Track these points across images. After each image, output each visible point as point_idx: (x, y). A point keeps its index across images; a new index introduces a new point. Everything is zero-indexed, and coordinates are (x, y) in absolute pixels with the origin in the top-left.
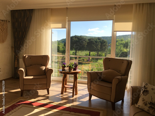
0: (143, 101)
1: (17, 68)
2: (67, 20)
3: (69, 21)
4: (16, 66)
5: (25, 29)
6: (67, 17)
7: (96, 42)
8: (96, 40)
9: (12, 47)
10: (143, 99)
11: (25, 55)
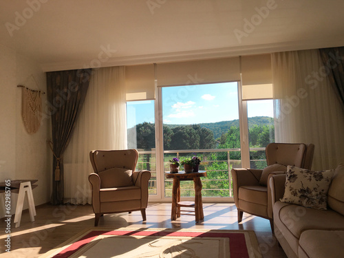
0: (291, 190)
1: (59, 181)
2: (156, 85)
3: (160, 87)
4: (57, 179)
5: (77, 106)
6: (156, 80)
7: (190, 134)
8: (190, 130)
9: (48, 142)
10: (290, 187)
11: (93, 152)
